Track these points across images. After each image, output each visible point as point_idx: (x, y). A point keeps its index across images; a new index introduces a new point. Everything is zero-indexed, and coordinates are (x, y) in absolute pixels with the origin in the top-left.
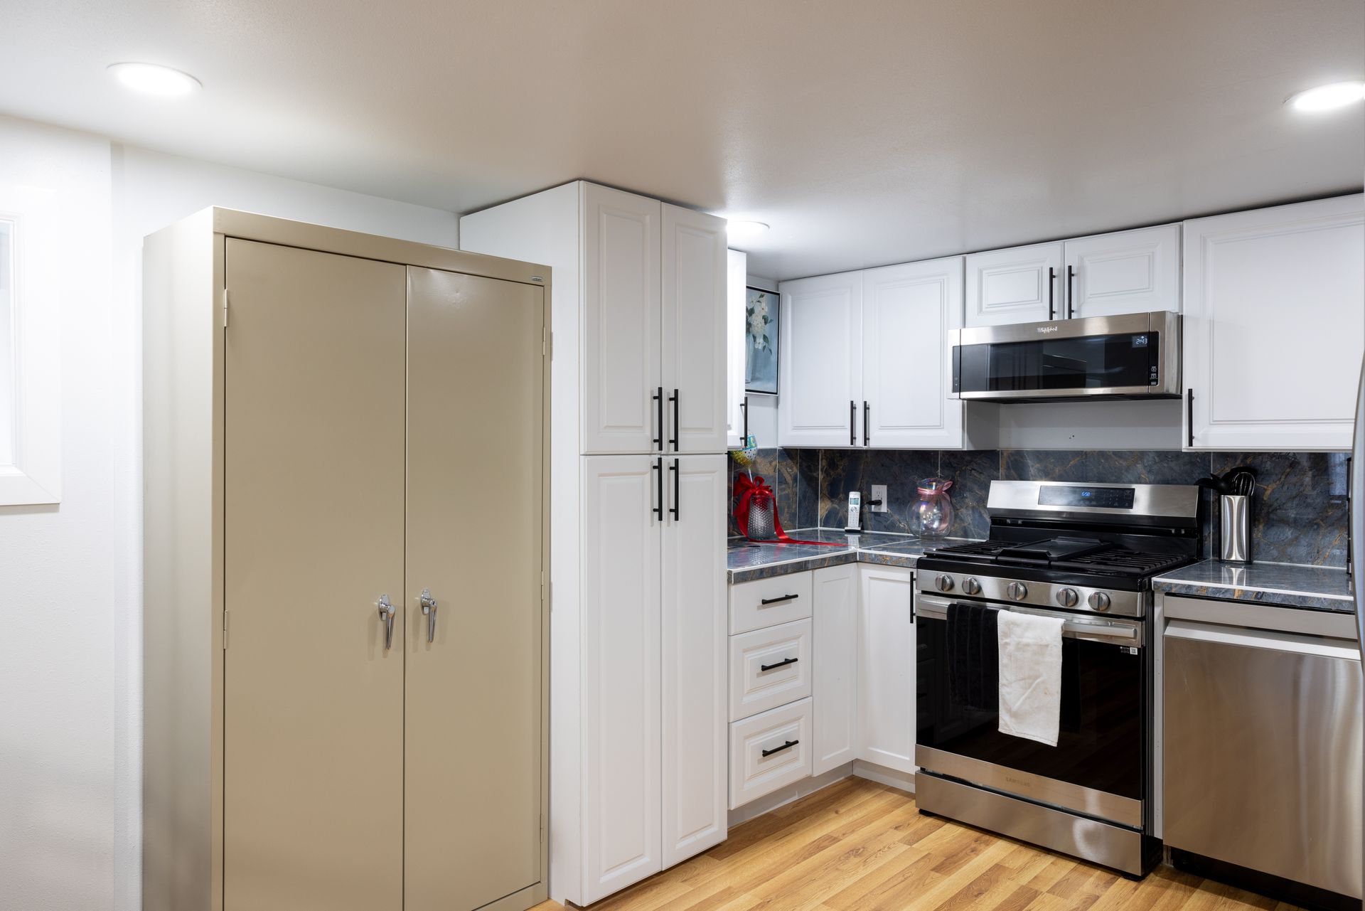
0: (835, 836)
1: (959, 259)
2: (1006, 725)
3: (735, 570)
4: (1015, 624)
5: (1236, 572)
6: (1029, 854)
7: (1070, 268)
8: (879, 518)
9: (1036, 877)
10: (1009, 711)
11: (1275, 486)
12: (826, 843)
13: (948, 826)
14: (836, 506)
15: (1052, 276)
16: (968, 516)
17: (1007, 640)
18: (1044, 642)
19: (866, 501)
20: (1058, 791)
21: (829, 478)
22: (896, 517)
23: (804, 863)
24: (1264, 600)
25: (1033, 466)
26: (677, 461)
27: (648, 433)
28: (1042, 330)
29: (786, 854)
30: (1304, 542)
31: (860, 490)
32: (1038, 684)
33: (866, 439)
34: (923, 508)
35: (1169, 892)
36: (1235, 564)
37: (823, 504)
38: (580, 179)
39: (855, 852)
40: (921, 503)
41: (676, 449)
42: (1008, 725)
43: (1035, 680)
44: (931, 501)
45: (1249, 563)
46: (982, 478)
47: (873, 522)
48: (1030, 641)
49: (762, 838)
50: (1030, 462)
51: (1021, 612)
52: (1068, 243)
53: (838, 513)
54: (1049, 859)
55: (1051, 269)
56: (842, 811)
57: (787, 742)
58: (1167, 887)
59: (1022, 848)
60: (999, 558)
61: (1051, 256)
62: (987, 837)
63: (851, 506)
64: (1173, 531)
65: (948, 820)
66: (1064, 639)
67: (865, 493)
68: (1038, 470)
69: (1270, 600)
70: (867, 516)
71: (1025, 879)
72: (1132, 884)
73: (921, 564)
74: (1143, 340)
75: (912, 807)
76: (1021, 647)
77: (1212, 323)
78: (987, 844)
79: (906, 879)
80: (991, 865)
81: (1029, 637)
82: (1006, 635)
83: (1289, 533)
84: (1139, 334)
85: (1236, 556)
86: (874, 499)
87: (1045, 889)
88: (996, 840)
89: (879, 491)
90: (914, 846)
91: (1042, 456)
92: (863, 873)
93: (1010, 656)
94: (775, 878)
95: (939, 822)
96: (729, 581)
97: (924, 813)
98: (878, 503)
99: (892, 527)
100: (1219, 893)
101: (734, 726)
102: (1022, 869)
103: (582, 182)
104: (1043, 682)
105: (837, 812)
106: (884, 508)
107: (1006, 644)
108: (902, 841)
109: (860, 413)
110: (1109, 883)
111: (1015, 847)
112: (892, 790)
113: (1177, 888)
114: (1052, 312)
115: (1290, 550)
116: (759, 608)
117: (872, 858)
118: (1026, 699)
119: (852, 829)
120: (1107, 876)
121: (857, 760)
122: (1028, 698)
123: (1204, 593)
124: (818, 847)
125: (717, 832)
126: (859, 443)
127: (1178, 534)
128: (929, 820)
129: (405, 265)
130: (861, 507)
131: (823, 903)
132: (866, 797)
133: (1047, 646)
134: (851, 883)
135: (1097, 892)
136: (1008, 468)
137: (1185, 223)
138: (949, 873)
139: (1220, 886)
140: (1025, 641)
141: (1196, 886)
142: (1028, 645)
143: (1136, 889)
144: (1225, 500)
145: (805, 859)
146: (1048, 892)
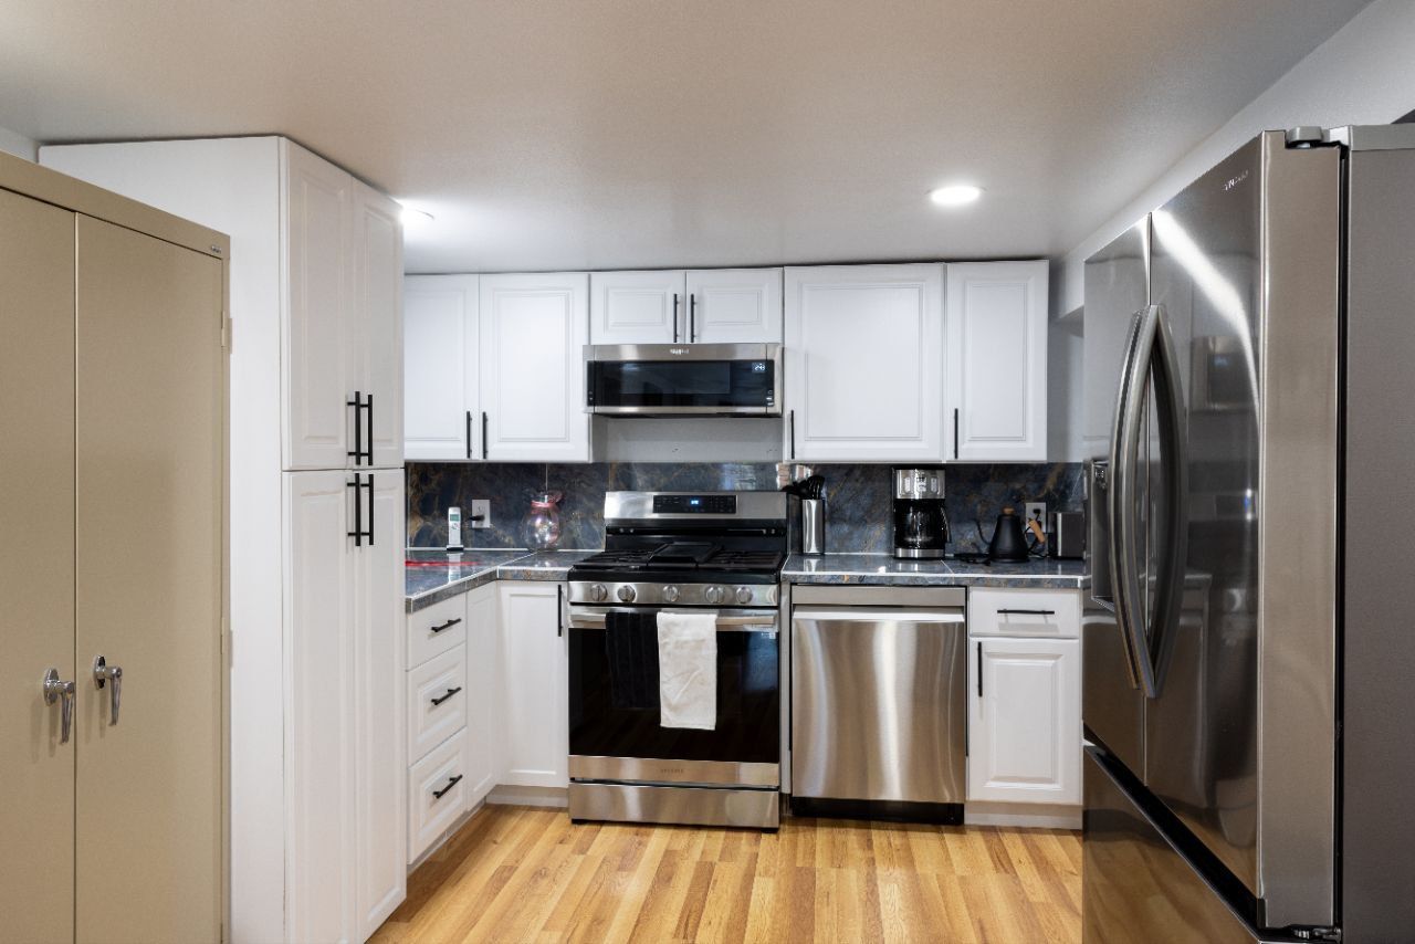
0: (510, 864)
1: (585, 275)
2: (668, 719)
3: (414, 597)
4: (674, 624)
5: (814, 562)
6: (685, 835)
7: (692, 296)
8: (480, 535)
9: (703, 853)
10: (669, 706)
11: (835, 491)
12: (506, 874)
13: (604, 828)
14: (429, 524)
15: (676, 303)
16: (577, 528)
17: (667, 640)
18: (701, 638)
19: (467, 517)
20: (715, 771)
21: (420, 494)
22: (500, 532)
23: (498, 898)
24: (865, 582)
25: (640, 480)
26: (371, 477)
27: (342, 445)
28: (673, 351)
29: (474, 896)
30: (856, 535)
31: (458, 505)
32: (696, 677)
33: (485, 452)
34: (538, 521)
35: (801, 836)
36: (812, 556)
37: (413, 522)
38: (280, 135)
39: (538, 874)
40: (536, 516)
41: (370, 463)
42: (670, 719)
43: (692, 673)
44: (547, 514)
45: (821, 555)
46: (592, 490)
47: (473, 539)
48: (690, 638)
49: (435, 890)
50: (638, 475)
51: (677, 613)
52: (690, 273)
53: (431, 531)
54: (703, 834)
55: (676, 296)
56: (499, 840)
57: (451, 779)
58: (798, 832)
59: (676, 831)
60: (650, 565)
61: (673, 283)
62: (643, 830)
63: (451, 523)
64: (764, 531)
65: (602, 823)
66: (718, 633)
67: (465, 508)
68: (646, 481)
69: (870, 582)
70: (468, 532)
71: (696, 855)
72: (773, 836)
73: (571, 577)
74: (762, 367)
75: (563, 819)
76: (679, 645)
77: (807, 356)
78: (648, 835)
79: (601, 884)
80: (662, 854)
81: (687, 635)
82: (665, 636)
83: (845, 528)
84: (758, 361)
85: (814, 550)
86: (474, 515)
87: (716, 859)
88: (652, 830)
89: (481, 506)
90: (589, 853)
91: (649, 468)
92: (560, 890)
93: (669, 654)
94: (480, 922)
95: (595, 827)
96: (408, 610)
97: (577, 822)
98: (479, 518)
99: (497, 543)
100: (833, 826)
101: (413, 769)
102: (689, 847)
103: (283, 139)
104: (700, 674)
105: (495, 842)
106: (487, 524)
107: (666, 643)
108: (573, 852)
109: (478, 424)
110: (758, 841)
111: (671, 832)
112: (532, 808)
113: (804, 831)
114: (676, 336)
115: (847, 543)
116: (430, 636)
117: (559, 874)
118: (684, 692)
119: (522, 852)
120: (754, 835)
121: (497, 786)
122: (686, 690)
123: (822, 581)
124: (501, 878)
125: (397, 893)
126: (477, 456)
127: (769, 534)
128: (585, 828)
129: (74, 211)
130: (462, 524)
131: (544, 929)
132: (513, 821)
133: (703, 641)
134: (555, 903)
135: (754, 849)
136: (617, 480)
137: (786, 268)
138: (633, 869)
139: (830, 821)
140: (684, 638)
141: (814, 825)
142: (686, 642)
143: (778, 839)
144: (805, 502)
145: (496, 894)
146: (720, 860)
